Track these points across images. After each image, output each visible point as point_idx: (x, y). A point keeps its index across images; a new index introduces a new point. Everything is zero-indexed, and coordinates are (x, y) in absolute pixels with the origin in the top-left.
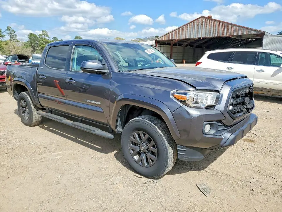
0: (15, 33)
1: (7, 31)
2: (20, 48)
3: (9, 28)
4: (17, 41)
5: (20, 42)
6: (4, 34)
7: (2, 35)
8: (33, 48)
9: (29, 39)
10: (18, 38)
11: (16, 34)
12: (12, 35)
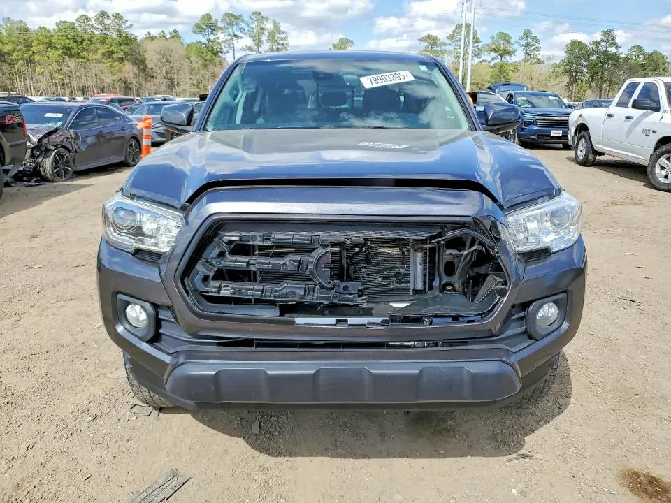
0: (537, 45)
1: (523, 41)
2: (542, 78)
3: (527, 34)
4: (539, 62)
5: (543, 63)
6: (516, 47)
7: (510, 49)
8: (572, 76)
9: (566, 55)
10: (542, 54)
11: (539, 46)
12: (532, 48)
